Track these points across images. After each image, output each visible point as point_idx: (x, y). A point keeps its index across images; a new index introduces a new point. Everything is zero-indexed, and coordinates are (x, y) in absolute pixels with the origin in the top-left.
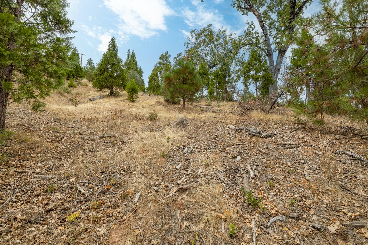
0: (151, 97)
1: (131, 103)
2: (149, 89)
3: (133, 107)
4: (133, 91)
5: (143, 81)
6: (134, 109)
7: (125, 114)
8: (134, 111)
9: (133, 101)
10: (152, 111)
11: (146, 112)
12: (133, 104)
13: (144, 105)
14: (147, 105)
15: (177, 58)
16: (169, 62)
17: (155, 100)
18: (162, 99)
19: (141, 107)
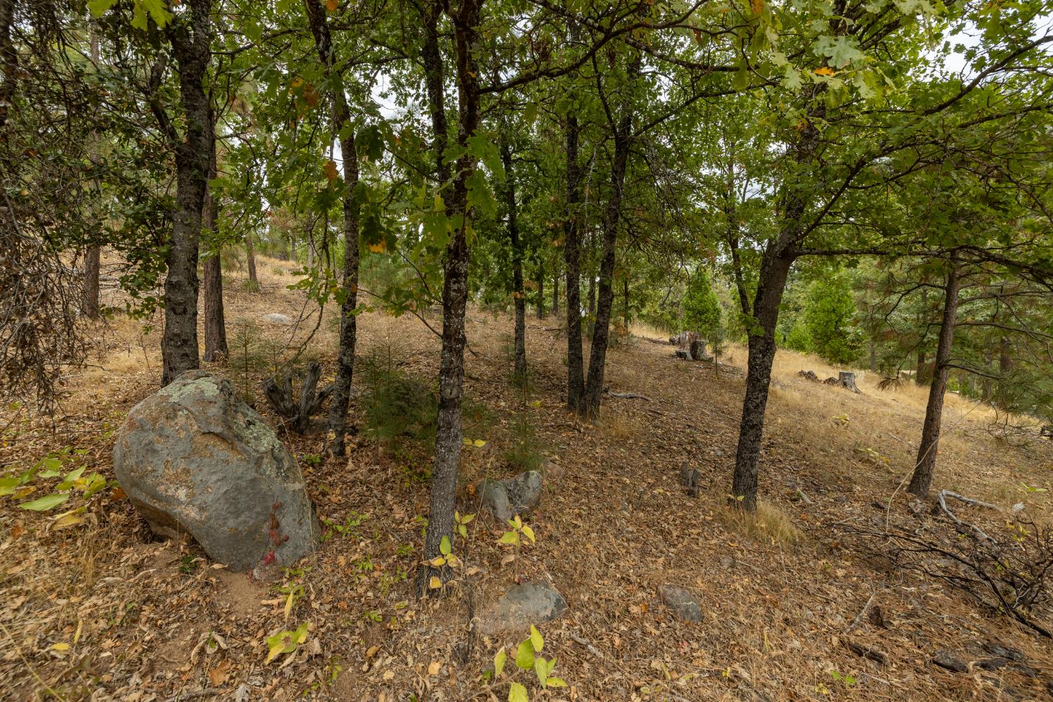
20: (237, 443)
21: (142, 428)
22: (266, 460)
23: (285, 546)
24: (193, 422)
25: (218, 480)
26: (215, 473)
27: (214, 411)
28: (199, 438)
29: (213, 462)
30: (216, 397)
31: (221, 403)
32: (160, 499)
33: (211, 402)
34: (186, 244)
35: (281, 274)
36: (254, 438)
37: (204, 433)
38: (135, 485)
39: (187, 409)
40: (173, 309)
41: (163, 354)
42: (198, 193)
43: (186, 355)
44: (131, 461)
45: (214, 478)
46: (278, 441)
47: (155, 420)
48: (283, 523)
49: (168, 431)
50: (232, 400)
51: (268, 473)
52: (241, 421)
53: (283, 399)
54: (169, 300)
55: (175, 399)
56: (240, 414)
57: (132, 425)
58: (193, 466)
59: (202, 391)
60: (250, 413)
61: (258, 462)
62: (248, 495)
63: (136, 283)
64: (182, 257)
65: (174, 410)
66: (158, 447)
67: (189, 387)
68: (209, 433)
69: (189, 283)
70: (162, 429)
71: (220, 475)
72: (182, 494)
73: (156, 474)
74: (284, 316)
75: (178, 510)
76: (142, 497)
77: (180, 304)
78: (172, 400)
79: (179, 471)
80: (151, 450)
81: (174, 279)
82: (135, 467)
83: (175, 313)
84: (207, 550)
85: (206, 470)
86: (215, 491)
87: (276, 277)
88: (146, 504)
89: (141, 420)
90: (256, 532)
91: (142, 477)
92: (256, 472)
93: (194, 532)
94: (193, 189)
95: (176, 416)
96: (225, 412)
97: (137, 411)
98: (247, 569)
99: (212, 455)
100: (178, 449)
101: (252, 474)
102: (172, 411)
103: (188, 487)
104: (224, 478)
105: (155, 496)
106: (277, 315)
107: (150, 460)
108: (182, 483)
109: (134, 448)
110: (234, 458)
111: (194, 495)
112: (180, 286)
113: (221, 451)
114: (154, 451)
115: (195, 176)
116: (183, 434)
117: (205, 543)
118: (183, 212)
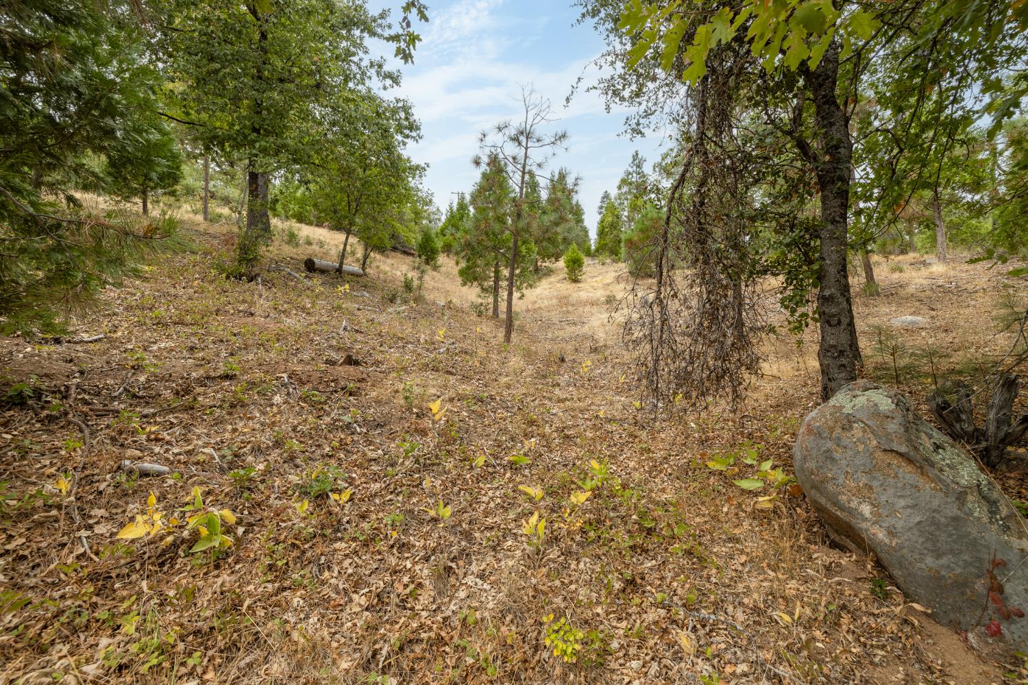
0: (605, 268)
1: (574, 285)
2: (601, 249)
3: (579, 289)
4: (574, 263)
5: (585, 231)
6: (581, 293)
7: (573, 299)
8: (583, 295)
9: (576, 281)
10: (608, 293)
11: (600, 294)
12: (579, 285)
13: (596, 284)
14: (600, 285)
15: (660, 164)
16: (644, 176)
17: (614, 274)
18: (623, 268)
19: (591, 289)
20: (927, 467)
21: (819, 435)
22: (970, 498)
23: (1015, 622)
24: (871, 435)
25: (908, 507)
26: (902, 496)
27: (893, 427)
28: (879, 455)
29: (900, 485)
30: (892, 412)
31: (899, 419)
32: (842, 509)
33: (888, 417)
34: (835, 257)
35: (901, 271)
36: (948, 465)
37: (885, 450)
38: (814, 487)
39: (862, 422)
40: (828, 322)
41: (821, 365)
42: (842, 203)
43: (844, 366)
44: (811, 465)
45: (902, 503)
46: (983, 476)
47: (832, 429)
48: (1008, 588)
49: (845, 442)
50: (911, 416)
51: (976, 514)
52: (928, 444)
53: (959, 420)
54: (824, 313)
55: (848, 410)
56: (923, 436)
57: (810, 431)
58: (875, 484)
59: (876, 405)
60: (934, 434)
61: (961, 497)
62: (950, 535)
63: (794, 301)
64: (832, 270)
65: (849, 422)
66: (837, 456)
67: (859, 398)
68: (892, 451)
69: (842, 294)
70: (839, 439)
71: (910, 502)
72: (866, 509)
73: (837, 482)
74: (919, 318)
75: (864, 525)
76: (823, 501)
77: (834, 316)
78: (845, 411)
79: (861, 485)
80: (829, 457)
81: (827, 293)
82: (816, 472)
83: (830, 325)
84: (901, 581)
85: (891, 491)
86: (905, 519)
87: (896, 275)
88: (826, 508)
89: (819, 427)
90: (965, 585)
91: (822, 482)
92: (959, 509)
93: (882, 555)
94: (837, 202)
95: (851, 428)
96: (907, 430)
97: (813, 418)
98: (958, 628)
99: (896, 476)
100: (857, 462)
101: (953, 510)
102: (848, 423)
103: (872, 504)
104: (914, 506)
105: (836, 503)
106: (910, 318)
107: (830, 467)
108: (864, 499)
109: (814, 453)
110: (927, 487)
111: (880, 515)
112: (833, 298)
113: (907, 473)
114: (833, 459)
115: (839, 188)
116: (861, 448)
117: (897, 573)
118: (830, 227)
